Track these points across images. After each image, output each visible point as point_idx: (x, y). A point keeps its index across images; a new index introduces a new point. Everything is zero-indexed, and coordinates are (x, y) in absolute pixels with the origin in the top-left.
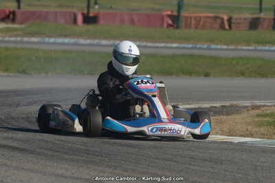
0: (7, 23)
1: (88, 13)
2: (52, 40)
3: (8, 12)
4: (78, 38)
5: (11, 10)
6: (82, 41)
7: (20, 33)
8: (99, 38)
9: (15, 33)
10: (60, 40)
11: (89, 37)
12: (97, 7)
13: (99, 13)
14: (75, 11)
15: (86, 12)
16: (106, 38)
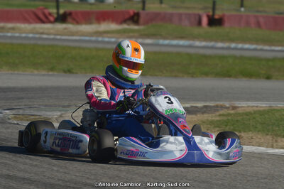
0: (128, 25)
1: (213, 15)
2: (166, 42)
3: (132, 13)
4: (193, 40)
5: (136, 11)
6: (197, 43)
7: (136, 34)
8: (216, 41)
9: (131, 34)
10: (175, 42)
11: (205, 39)
12: (243, 9)
13: (224, 15)
14: (201, 12)
15: (211, 13)
16: (222, 41)
